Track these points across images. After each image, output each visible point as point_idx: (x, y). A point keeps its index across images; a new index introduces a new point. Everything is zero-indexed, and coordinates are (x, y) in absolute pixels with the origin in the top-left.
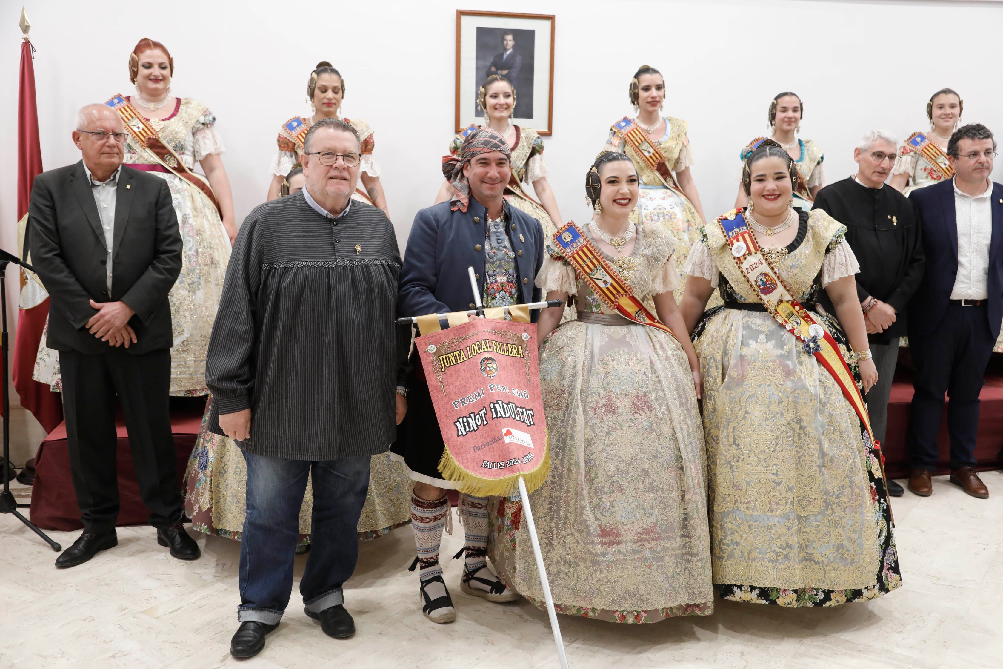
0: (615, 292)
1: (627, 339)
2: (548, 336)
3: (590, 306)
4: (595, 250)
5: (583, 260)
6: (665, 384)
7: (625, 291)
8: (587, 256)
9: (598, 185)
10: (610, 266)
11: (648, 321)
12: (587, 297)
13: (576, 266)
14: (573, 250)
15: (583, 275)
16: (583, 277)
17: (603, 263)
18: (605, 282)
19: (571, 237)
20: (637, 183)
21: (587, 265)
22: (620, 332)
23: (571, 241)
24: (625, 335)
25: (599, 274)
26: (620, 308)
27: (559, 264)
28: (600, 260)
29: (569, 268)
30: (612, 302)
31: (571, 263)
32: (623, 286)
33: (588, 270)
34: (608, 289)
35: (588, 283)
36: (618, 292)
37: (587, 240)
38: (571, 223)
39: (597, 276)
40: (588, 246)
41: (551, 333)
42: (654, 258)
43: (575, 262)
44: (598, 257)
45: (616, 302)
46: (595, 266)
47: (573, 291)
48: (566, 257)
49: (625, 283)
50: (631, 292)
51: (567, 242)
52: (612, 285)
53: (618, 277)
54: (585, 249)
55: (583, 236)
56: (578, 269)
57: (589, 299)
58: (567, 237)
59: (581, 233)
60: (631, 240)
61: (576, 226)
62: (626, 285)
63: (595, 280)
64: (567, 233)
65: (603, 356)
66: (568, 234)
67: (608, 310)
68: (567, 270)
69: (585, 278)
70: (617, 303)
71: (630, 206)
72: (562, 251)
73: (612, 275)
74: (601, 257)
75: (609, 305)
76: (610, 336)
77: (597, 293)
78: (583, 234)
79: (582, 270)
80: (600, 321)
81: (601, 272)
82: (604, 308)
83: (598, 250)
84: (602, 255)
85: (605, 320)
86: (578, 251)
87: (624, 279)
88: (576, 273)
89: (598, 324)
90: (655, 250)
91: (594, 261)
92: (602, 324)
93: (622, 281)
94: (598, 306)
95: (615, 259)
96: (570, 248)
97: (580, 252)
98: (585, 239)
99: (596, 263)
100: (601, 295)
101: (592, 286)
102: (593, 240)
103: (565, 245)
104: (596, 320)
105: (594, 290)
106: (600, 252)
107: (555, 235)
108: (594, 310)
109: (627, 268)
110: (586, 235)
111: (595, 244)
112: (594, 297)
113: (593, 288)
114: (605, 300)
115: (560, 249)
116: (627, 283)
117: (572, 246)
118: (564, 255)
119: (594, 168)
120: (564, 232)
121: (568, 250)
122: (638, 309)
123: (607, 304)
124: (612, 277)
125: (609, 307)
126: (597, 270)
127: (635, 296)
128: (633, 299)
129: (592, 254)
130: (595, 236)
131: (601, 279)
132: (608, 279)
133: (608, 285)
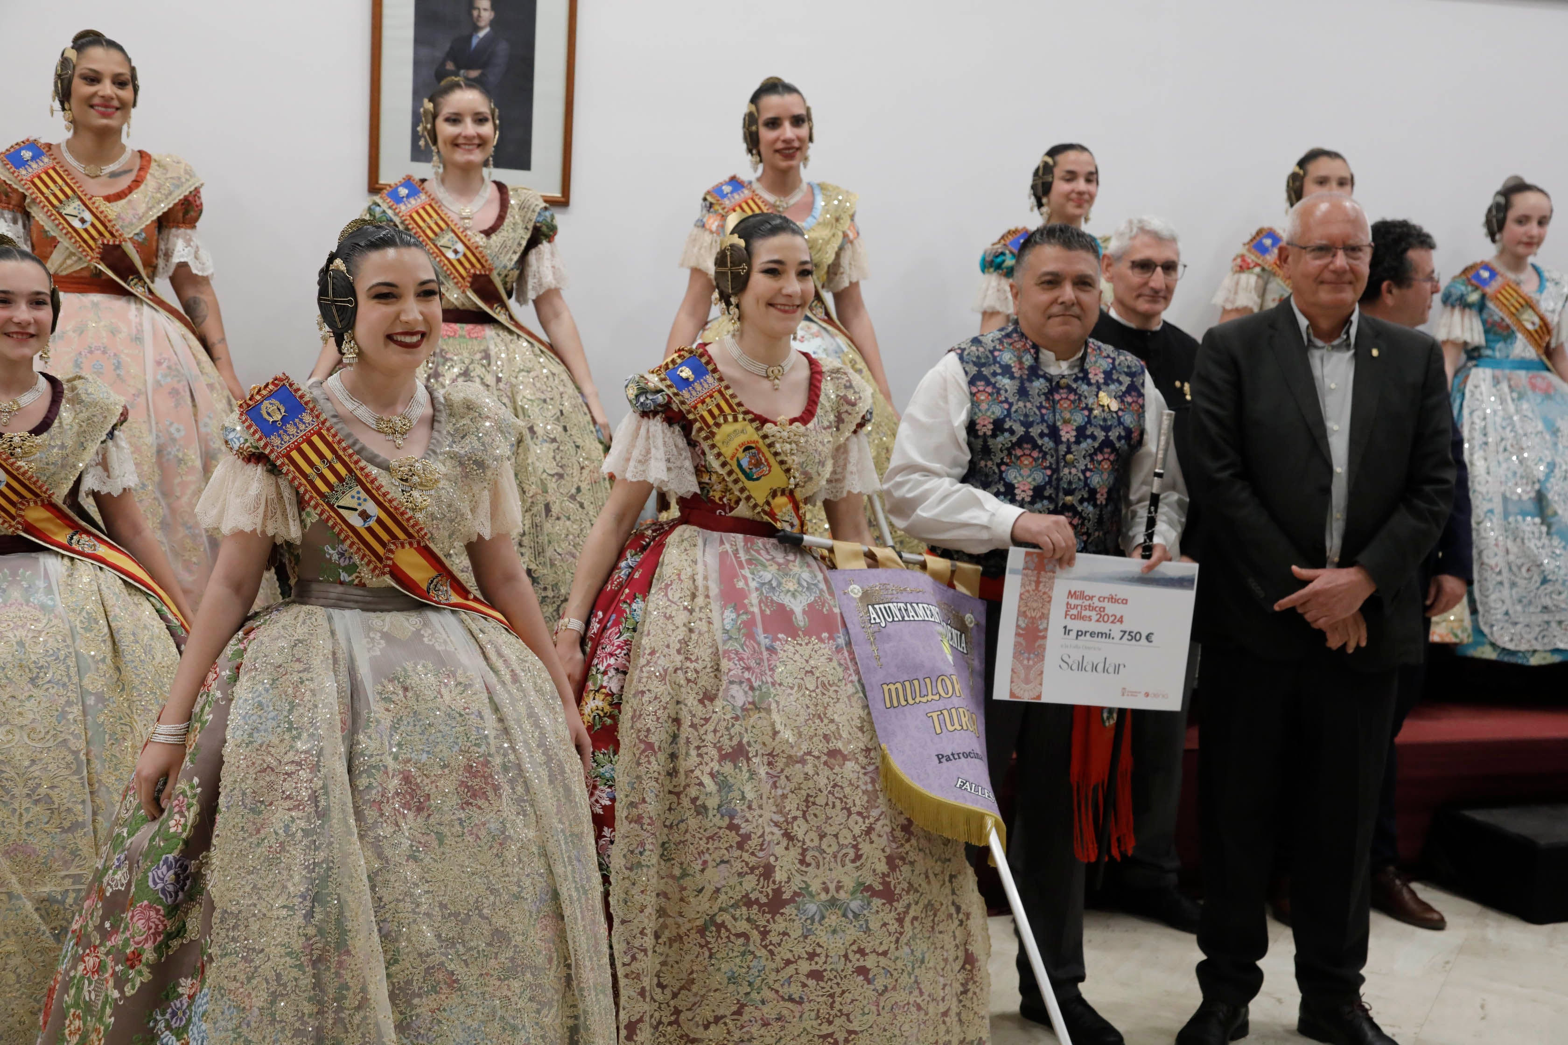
0: (386, 537)
1: (425, 639)
3: (333, 568)
4: (339, 442)
5: (311, 465)
7: (410, 536)
8: (321, 456)
9: (349, 301)
10: (376, 479)
11: (456, 599)
12: (328, 548)
13: (294, 478)
14: (289, 441)
15: (311, 498)
16: (313, 503)
17: (358, 473)
18: (364, 515)
19: (283, 411)
21: (322, 477)
22: (406, 624)
23: (284, 420)
25: (351, 497)
26: (396, 573)
27: (258, 471)
28: (352, 466)
29: (283, 483)
30: (380, 559)
31: (284, 470)
32: (404, 524)
33: (323, 488)
34: (370, 530)
35: (324, 516)
36: (394, 537)
37: (323, 417)
38: (281, 380)
39: (346, 500)
40: (324, 432)
41: (240, 633)
42: (475, 462)
43: (291, 468)
44: (347, 459)
45: (389, 559)
46: (341, 479)
47: (294, 532)
48: (273, 456)
49: (410, 518)
50: (423, 537)
51: (274, 422)
53: (394, 503)
56: (300, 484)
57: (332, 553)
58: (273, 411)
59: (307, 403)
60: (423, 421)
61: (294, 387)
62: (411, 521)
63: (340, 511)
64: (273, 401)
65: (381, 683)
66: (277, 403)
67: (374, 580)
68: (278, 486)
69: (318, 505)
70: (389, 563)
71: (422, 348)
72: (262, 443)
73: (381, 499)
74: (355, 457)
75: (372, 566)
76: (386, 636)
77: (344, 540)
78: (311, 405)
79: (309, 488)
80: (357, 602)
81: (354, 493)
82: (365, 573)
83: (350, 441)
84: (358, 452)
85: (368, 599)
86: (300, 444)
87: (413, 510)
88: (297, 493)
89: (351, 608)
90: (476, 444)
91: (339, 466)
92: (363, 610)
93: (402, 514)
94: (352, 568)
95: (394, 463)
96: (279, 436)
97: (305, 447)
98: (318, 417)
99: (343, 472)
100: (353, 543)
101: (335, 524)
102: (335, 420)
103: (269, 429)
104: (347, 601)
105: (339, 534)
106: (357, 447)
107: (245, 406)
108: (344, 576)
109: (421, 484)
110: (318, 407)
111: (343, 429)
112: (341, 547)
113: (337, 529)
114: (364, 556)
115: (257, 436)
116: (420, 516)
117: (285, 431)
118: (267, 452)
119: (338, 262)
120: (265, 398)
121: (276, 441)
122: (435, 573)
123: (368, 564)
124: (381, 505)
125: (374, 570)
126: (346, 487)
127: (431, 545)
128: (427, 552)
129: (334, 451)
130: (339, 409)
131: (356, 510)
132: (372, 508)
133: (372, 523)
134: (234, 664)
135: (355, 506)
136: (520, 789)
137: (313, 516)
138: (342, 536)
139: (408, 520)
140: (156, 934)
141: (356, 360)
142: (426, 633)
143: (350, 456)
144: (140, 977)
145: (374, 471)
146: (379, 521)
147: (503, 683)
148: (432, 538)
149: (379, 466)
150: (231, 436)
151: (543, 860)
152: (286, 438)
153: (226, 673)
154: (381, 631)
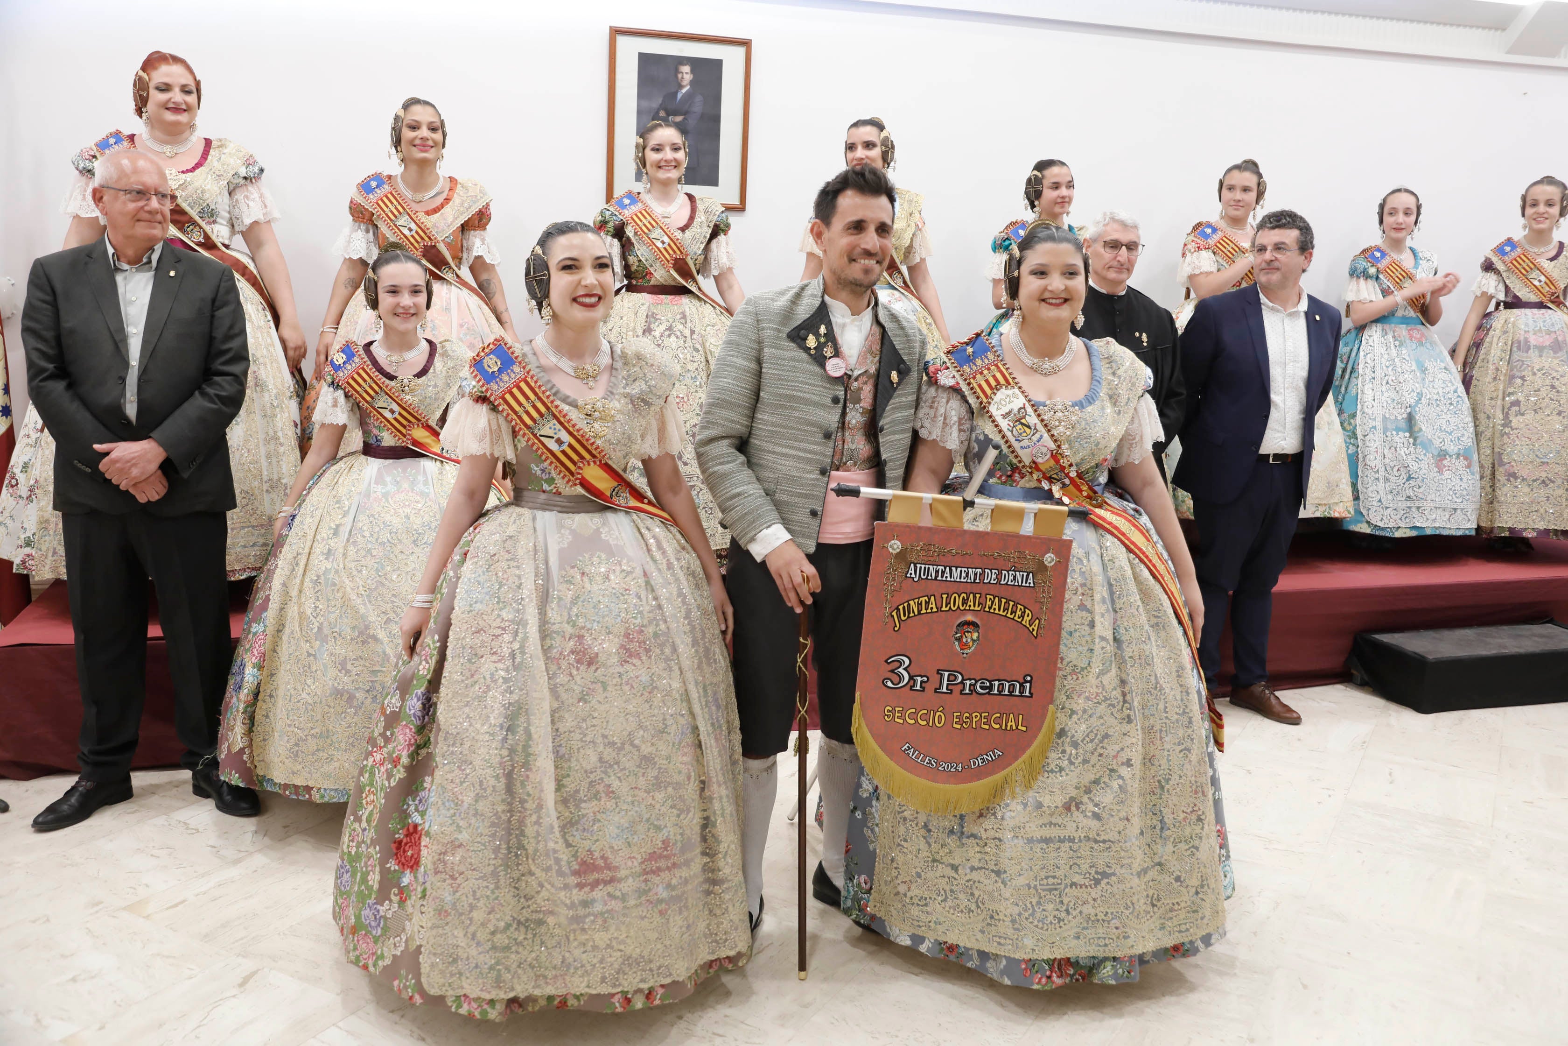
0: (575, 458)
1: (603, 536)
3: (537, 480)
4: (540, 387)
5: (520, 404)
6: (668, 610)
7: (594, 456)
8: (527, 398)
9: (545, 276)
10: (567, 414)
11: (635, 503)
12: (533, 466)
13: (508, 415)
14: (503, 386)
15: (520, 429)
16: (521, 433)
17: (554, 409)
18: (559, 442)
19: (499, 363)
21: (527, 413)
22: (590, 523)
23: (500, 370)
25: (549, 428)
26: (585, 484)
27: (484, 409)
28: (549, 405)
30: (572, 473)
31: (500, 408)
32: (588, 447)
33: (529, 422)
34: (563, 452)
35: (530, 443)
36: (582, 457)
37: (527, 368)
38: (499, 341)
39: (545, 431)
40: (529, 379)
42: (643, 401)
43: (506, 407)
44: (545, 399)
45: (579, 474)
46: (541, 415)
47: (510, 456)
48: (492, 399)
49: (593, 443)
50: (603, 457)
51: (493, 372)
53: (581, 432)
54: (522, 385)
55: (521, 363)
56: (513, 418)
57: (536, 469)
58: (492, 364)
59: (517, 358)
60: (605, 369)
61: (509, 346)
62: (594, 446)
63: (542, 438)
64: (492, 356)
65: (563, 568)
66: (495, 358)
67: (568, 488)
68: (496, 421)
69: (524, 434)
70: (580, 477)
71: (601, 307)
72: (484, 389)
73: (571, 429)
74: (551, 398)
75: (567, 479)
76: (573, 531)
77: (545, 460)
78: (520, 359)
79: (518, 421)
81: (551, 425)
82: (561, 484)
83: (549, 386)
84: (555, 394)
85: (563, 504)
86: (511, 388)
87: (595, 438)
88: (510, 426)
89: (551, 511)
90: (644, 387)
91: (539, 405)
92: (559, 512)
93: (587, 440)
94: (551, 481)
95: (581, 402)
97: (515, 391)
98: (524, 368)
99: (543, 409)
100: (552, 463)
101: (538, 448)
102: (538, 370)
103: (490, 377)
104: (546, 505)
105: (541, 456)
106: (553, 391)
107: (473, 360)
108: (546, 487)
109: (601, 419)
110: (525, 360)
111: (543, 377)
112: (543, 466)
113: (540, 452)
115: (482, 383)
116: (599, 442)
118: (488, 395)
119: (538, 248)
120: (488, 355)
121: (495, 387)
122: (616, 484)
123: (563, 478)
124: (570, 433)
125: (568, 482)
126: (545, 421)
127: (610, 462)
128: (607, 468)
129: (536, 394)
130: (543, 361)
131: (553, 438)
132: (565, 436)
133: (565, 447)
134: (463, 551)
135: (553, 435)
136: (667, 651)
137: (522, 443)
138: (544, 457)
140: (410, 745)
141: (552, 320)
142: (603, 530)
143: (548, 397)
144: (400, 774)
145: (566, 408)
146: (570, 446)
147: (659, 570)
148: (610, 458)
149: (570, 404)
150: (464, 383)
151: (685, 704)
152: (502, 384)
153: (457, 557)
154: (570, 529)
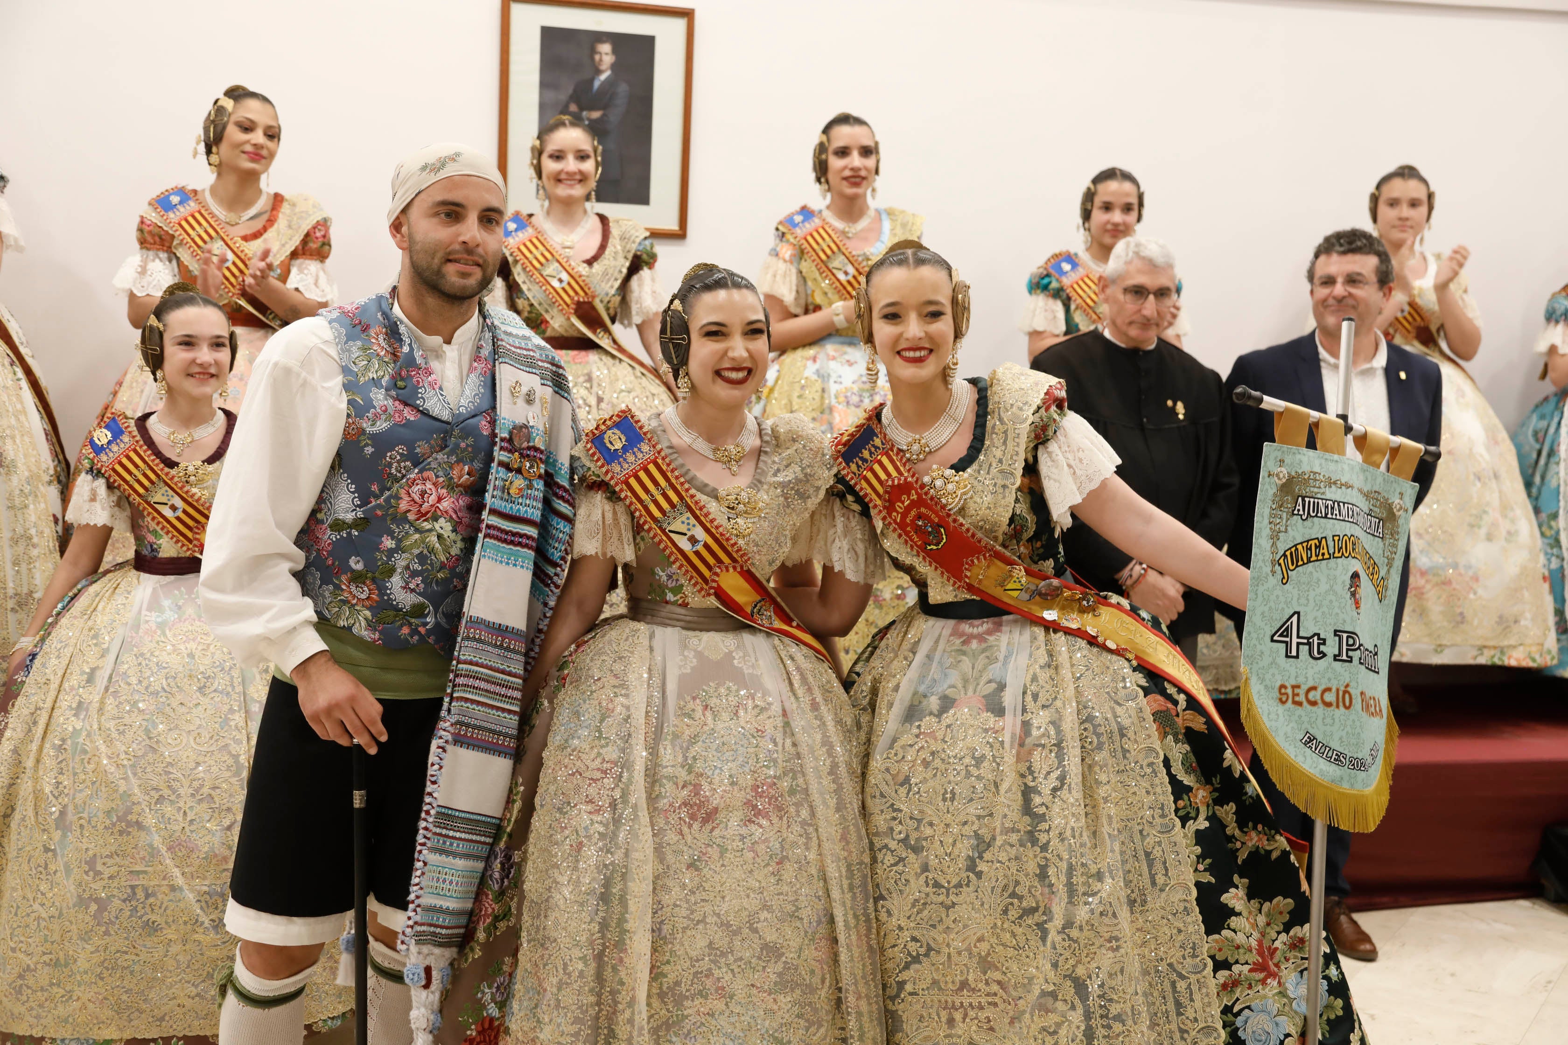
0: (711, 561)
1: (735, 662)
2: (566, 653)
3: (661, 589)
4: (672, 471)
5: (647, 491)
7: (734, 560)
8: (656, 483)
9: (683, 339)
10: (705, 507)
11: (778, 624)
12: (656, 570)
13: (631, 503)
14: (627, 468)
15: (645, 522)
16: (647, 526)
17: (688, 500)
18: (693, 540)
19: (623, 440)
20: (765, 337)
21: (656, 503)
22: (721, 645)
23: (625, 449)
24: (731, 652)
25: (681, 523)
26: (720, 594)
28: (684, 494)
29: (619, 508)
30: (706, 581)
31: (623, 495)
32: (729, 549)
33: (657, 513)
34: (697, 553)
36: (719, 561)
37: (659, 447)
38: (624, 412)
39: (677, 526)
40: (660, 461)
41: (573, 646)
42: (798, 492)
43: (629, 494)
44: (678, 487)
45: (714, 581)
46: (673, 506)
47: (628, 555)
48: (612, 484)
49: (735, 543)
50: (746, 562)
51: (616, 450)
52: (706, 546)
53: (721, 529)
54: (651, 467)
55: (649, 440)
56: (636, 509)
57: (661, 574)
58: (616, 441)
59: (645, 434)
60: (751, 452)
61: (636, 418)
62: (736, 548)
63: (671, 535)
64: (616, 431)
65: (684, 699)
66: (619, 433)
67: (699, 600)
68: (614, 511)
69: (650, 529)
70: (714, 585)
71: (750, 384)
72: (604, 470)
73: (708, 525)
74: (687, 486)
75: (698, 587)
76: (699, 654)
77: (674, 562)
78: (649, 436)
79: (644, 512)
80: (678, 620)
81: (684, 518)
82: (691, 594)
83: (684, 470)
84: (689, 481)
85: (688, 618)
86: (637, 471)
87: (737, 536)
88: (633, 517)
89: (674, 626)
90: (799, 475)
91: (671, 494)
92: (684, 628)
93: (728, 539)
94: (678, 589)
95: (721, 492)
96: (620, 463)
97: (642, 474)
98: (654, 447)
99: (675, 499)
100: (681, 566)
101: (666, 547)
102: (670, 451)
103: (611, 457)
104: (670, 619)
105: (669, 557)
106: (688, 478)
107: (591, 435)
108: (671, 597)
109: (746, 512)
110: (655, 438)
111: (676, 460)
112: (670, 571)
113: (668, 552)
114: (692, 577)
115: (599, 463)
116: (741, 542)
117: (625, 460)
118: (607, 479)
119: (677, 302)
120: (610, 428)
121: (617, 468)
122: (759, 598)
123: (695, 585)
124: (707, 530)
125: (699, 591)
126: (677, 514)
127: (753, 570)
128: (749, 576)
129: (667, 479)
130: (675, 441)
131: (685, 534)
132: (700, 533)
133: (699, 547)
134: (562, 674)
135: (685, 531)
137: (646, 540)
138: (672, 558)
139: (733, 545)
140: (486, 915)
141: (689, 395)
142: (737, 654)
143: (682, 484)
144: (472, 953)
145: (703, 498)
146: (704, 547)
148: (753, 564)
149: (707, 494)
152: (625, 466)
153: (553, 682)
154: (695, 651)
